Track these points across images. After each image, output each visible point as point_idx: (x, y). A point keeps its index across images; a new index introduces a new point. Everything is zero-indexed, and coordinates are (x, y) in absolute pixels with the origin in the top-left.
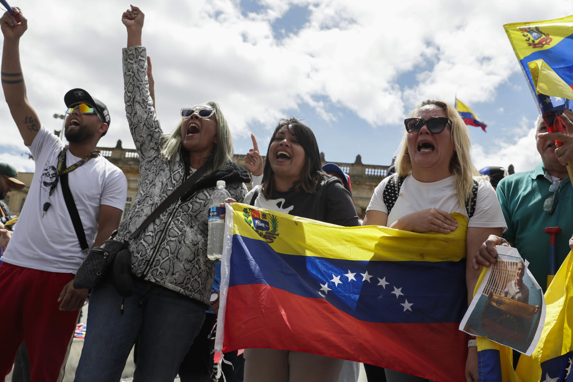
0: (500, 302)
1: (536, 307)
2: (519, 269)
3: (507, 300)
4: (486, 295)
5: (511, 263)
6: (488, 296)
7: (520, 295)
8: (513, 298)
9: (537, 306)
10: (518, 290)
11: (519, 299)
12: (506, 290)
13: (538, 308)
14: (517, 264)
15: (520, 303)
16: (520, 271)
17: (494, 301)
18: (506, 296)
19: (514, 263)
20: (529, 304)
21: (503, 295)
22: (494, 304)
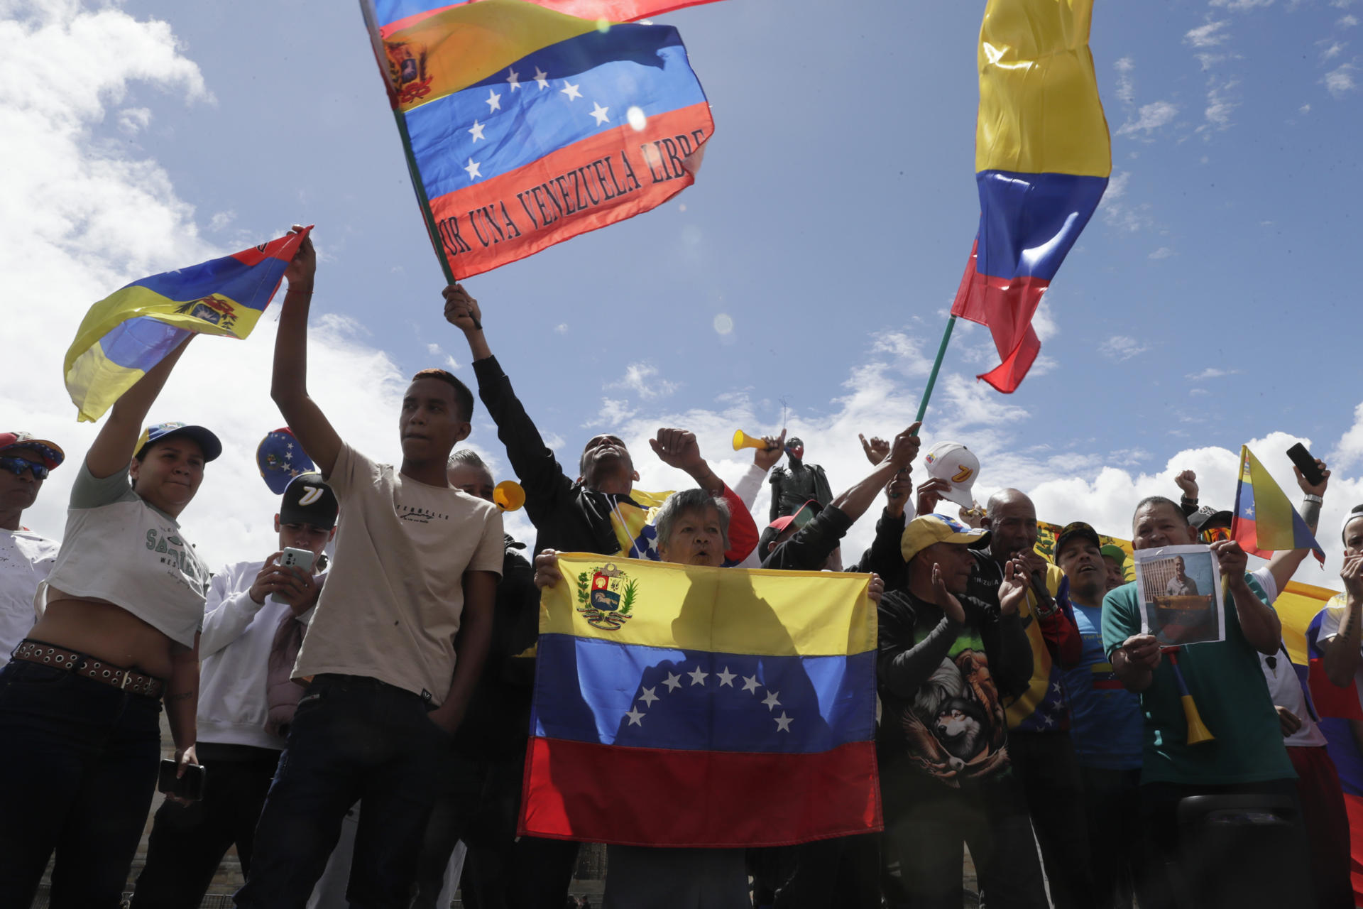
0: (1167, 603)
1: (1208, 597)
2: (1177, 565)
3: (1174, 597)
4: (1150, 602)
5: (1166, 561)
6: (1152, 602)
7: (1186, 589)
8: (1179, 594)
9: (1210, 595)
10: (1182, 585)
11: (1187, 593)
12: (1168, 589)
13: (1211, 596)
14: (1172, 560)
15: (1190, 597)
16: (1179, 567)
17: (1161, 603)
18: (1172, 594)
19: (1169, 560)
20: (1200, 594)
21: (1167, 595)
22: (1163, 607)
